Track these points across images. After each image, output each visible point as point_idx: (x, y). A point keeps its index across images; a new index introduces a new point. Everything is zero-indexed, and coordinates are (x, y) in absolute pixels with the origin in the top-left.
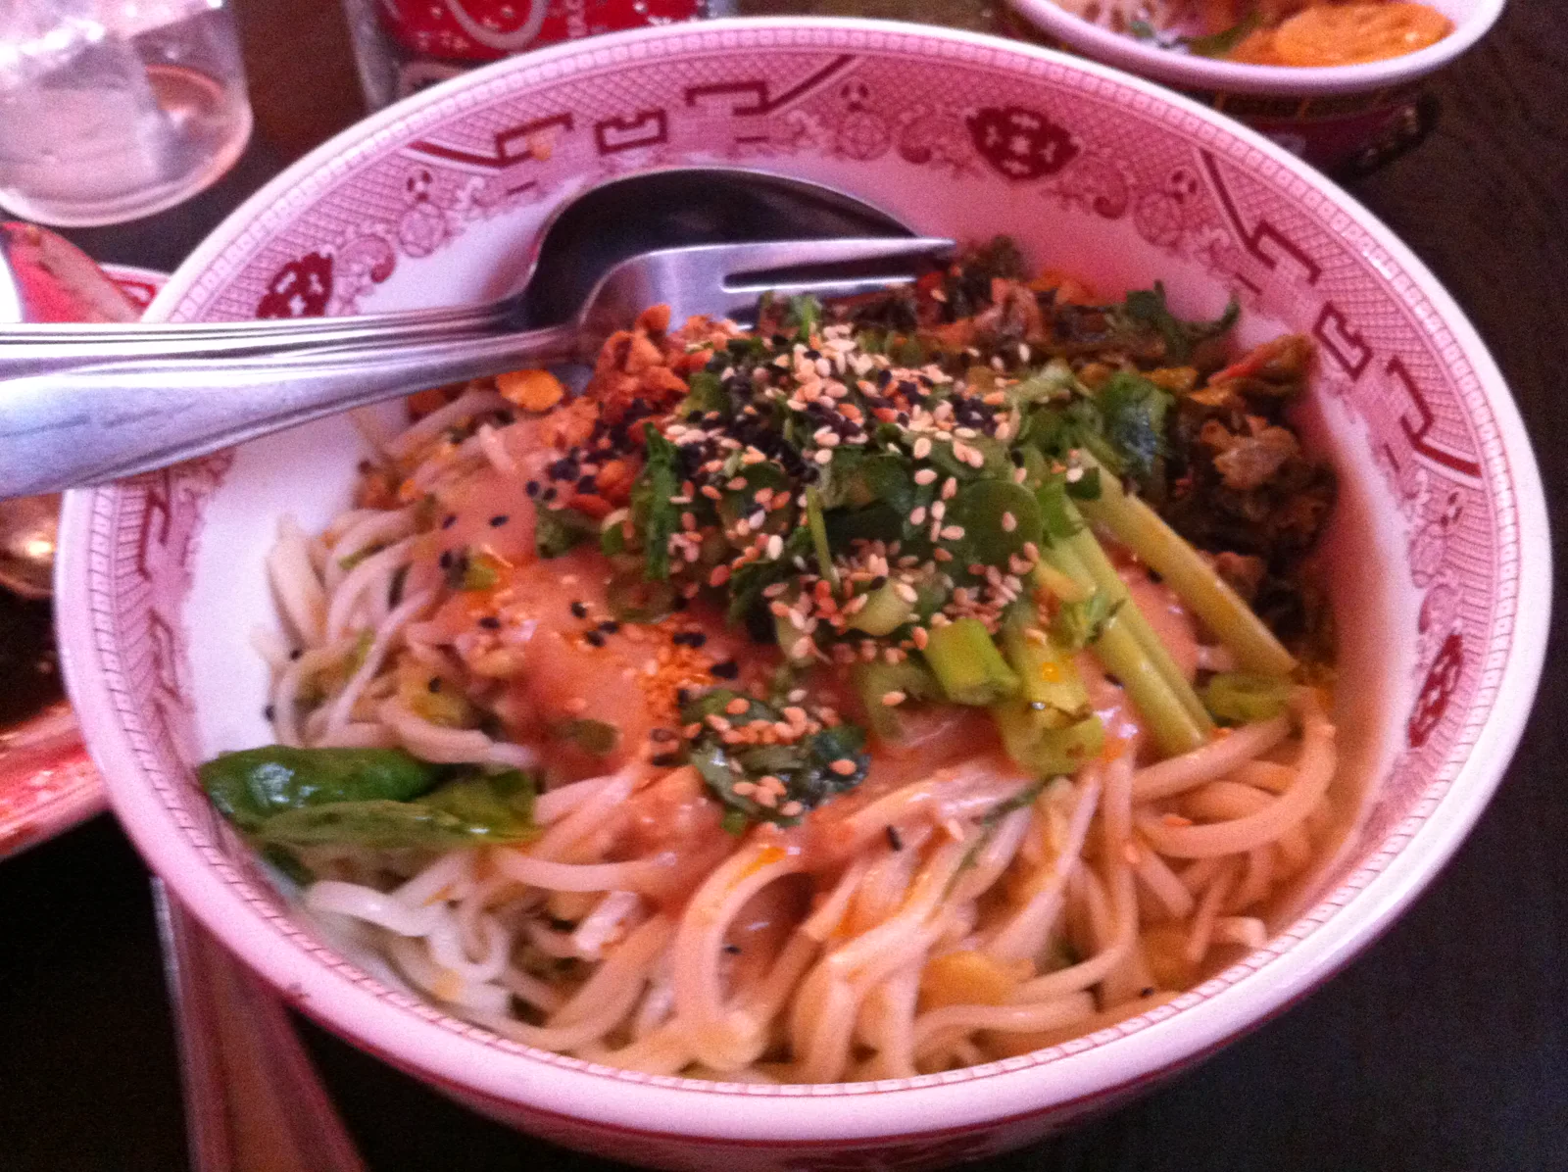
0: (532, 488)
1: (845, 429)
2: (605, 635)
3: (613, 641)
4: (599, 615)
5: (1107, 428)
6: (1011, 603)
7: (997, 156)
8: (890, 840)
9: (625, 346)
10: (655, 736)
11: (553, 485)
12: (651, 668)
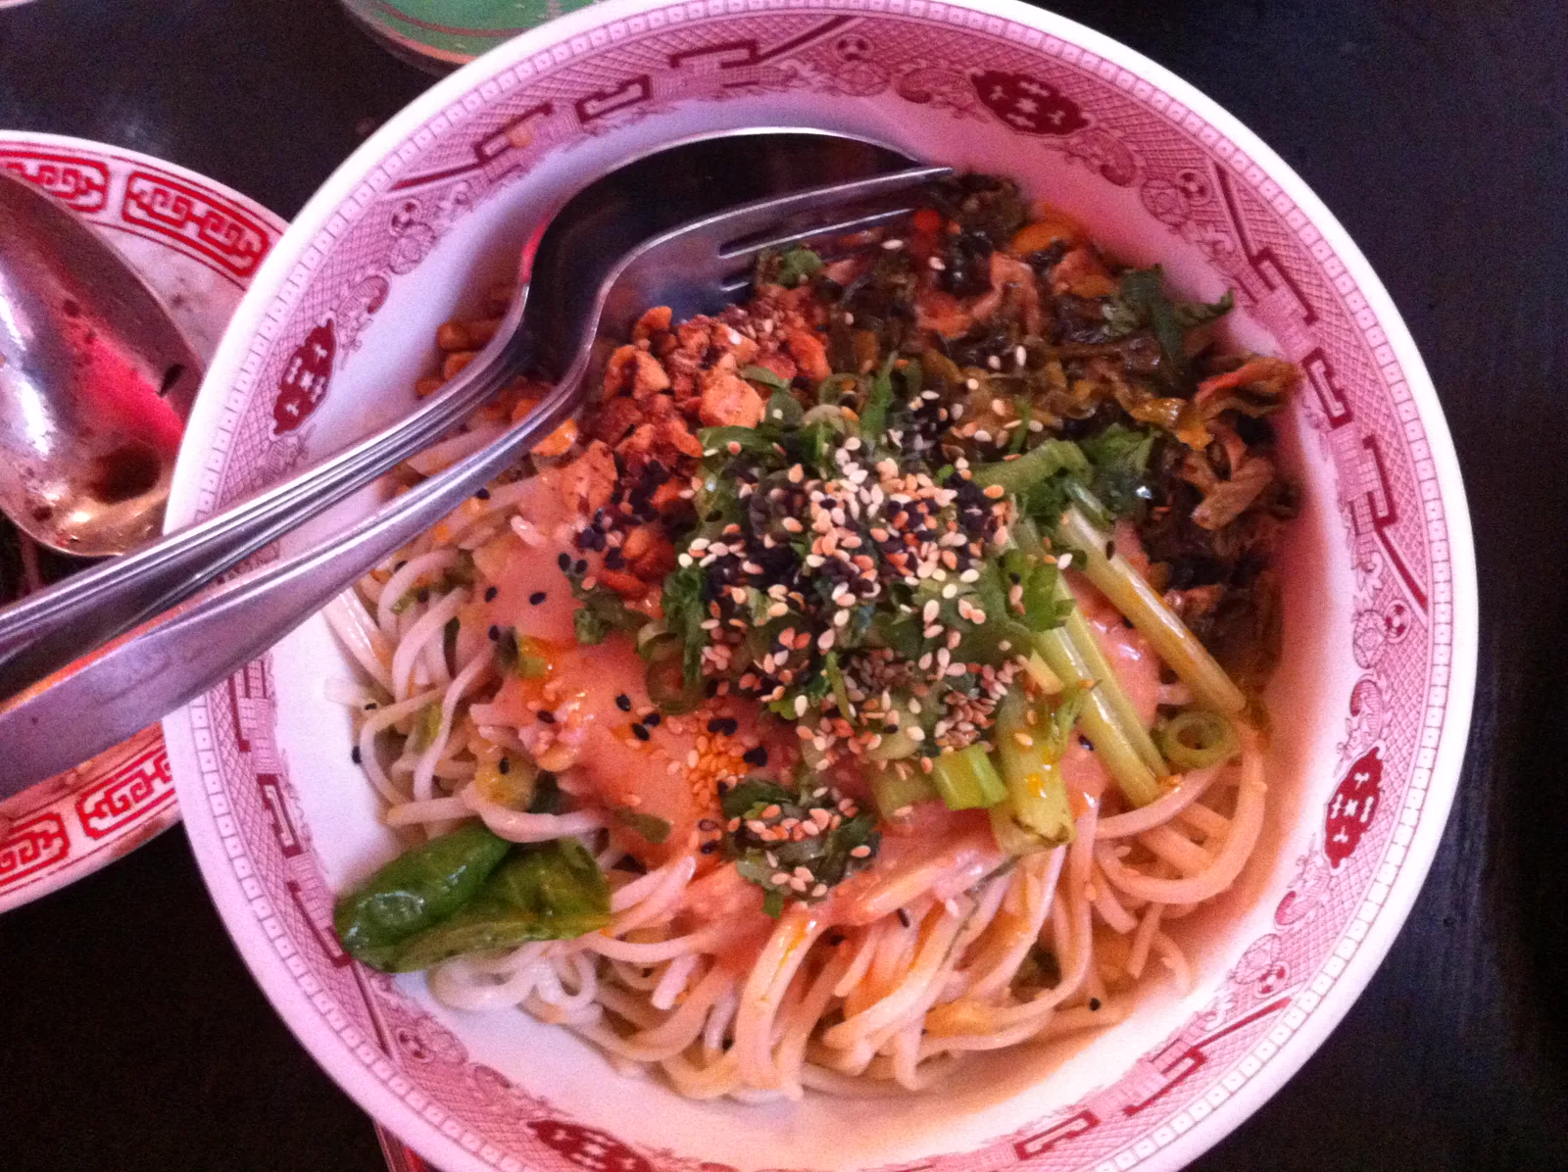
0: (563, 561)
1: (858, 587)
2: (648, 727)
3: (657, 734)
4: (643, 708)
5: (1096, 478)
6: (1003, 697)
7: (1003, 110)
8: (901, 917)
9: (631, 365)
10: (700, 826)
11: (582, 557)
12: (692, 759)
